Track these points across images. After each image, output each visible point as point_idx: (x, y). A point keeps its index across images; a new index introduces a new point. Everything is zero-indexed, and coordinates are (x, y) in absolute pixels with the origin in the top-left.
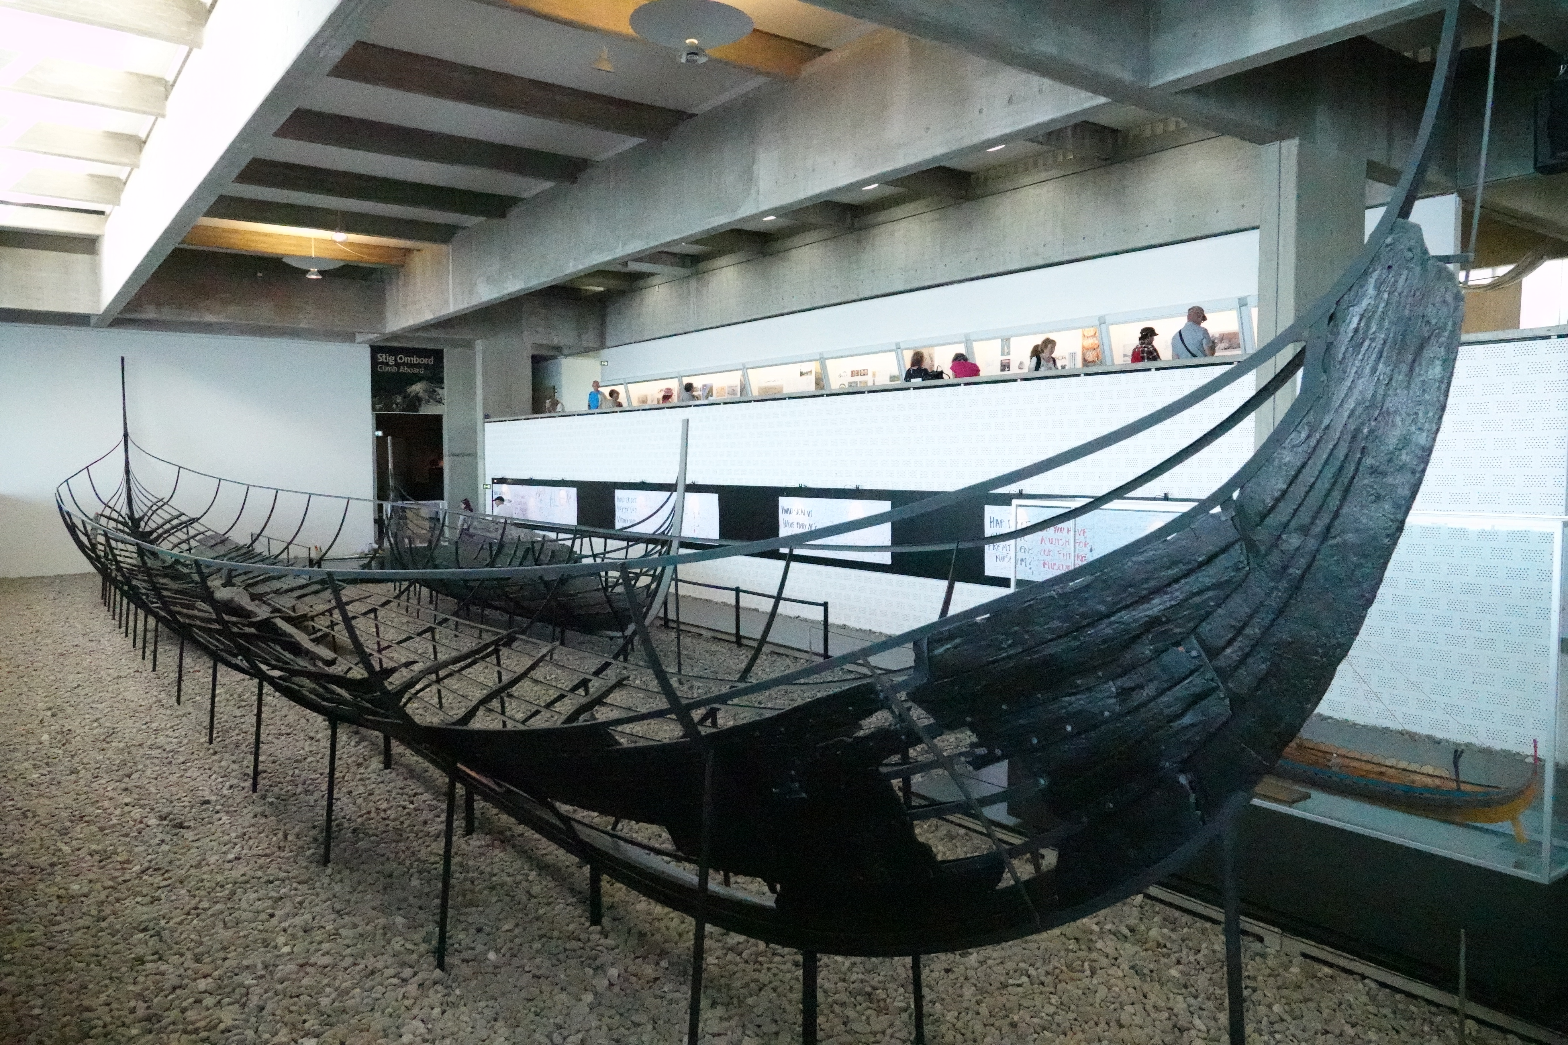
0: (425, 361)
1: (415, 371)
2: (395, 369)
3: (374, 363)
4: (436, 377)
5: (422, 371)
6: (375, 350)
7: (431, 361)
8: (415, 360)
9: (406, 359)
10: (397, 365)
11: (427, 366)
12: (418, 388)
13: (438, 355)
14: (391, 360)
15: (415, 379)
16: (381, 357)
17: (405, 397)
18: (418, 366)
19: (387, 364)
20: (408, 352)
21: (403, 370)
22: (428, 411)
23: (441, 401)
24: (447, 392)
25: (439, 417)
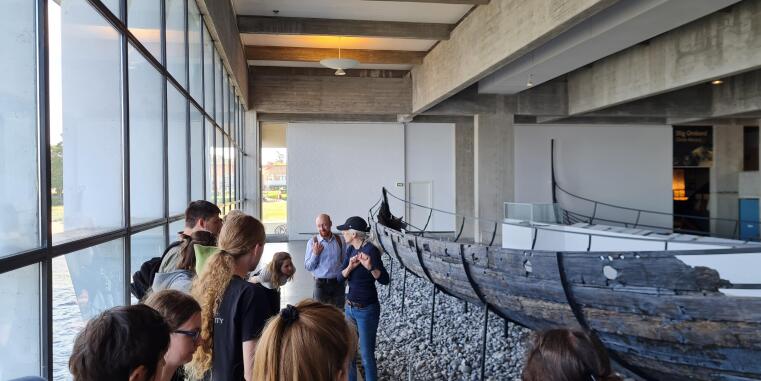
0: (702, 134)
1: (697, 140)
2: (685, 140)
3: (675, 137)
4: (708, 145)
5: (699, 140)
6: (676, 128)
7: (705, 134)
8: (696, 133)
9: (691, 133)
10: (687, 137)
11: (702, 137)
12: (698, 151)
13: (709, 129)
14: (683, 134)
15: (696, 146)
16: (679, 133)
17: (691, 157)
18: (698, 137)
19: (681, 137)
20: (693, 128)
21: (691, 140)
22: (702, 165)
23: (710, 159)
24: (714, 153)
25: (707, 170)
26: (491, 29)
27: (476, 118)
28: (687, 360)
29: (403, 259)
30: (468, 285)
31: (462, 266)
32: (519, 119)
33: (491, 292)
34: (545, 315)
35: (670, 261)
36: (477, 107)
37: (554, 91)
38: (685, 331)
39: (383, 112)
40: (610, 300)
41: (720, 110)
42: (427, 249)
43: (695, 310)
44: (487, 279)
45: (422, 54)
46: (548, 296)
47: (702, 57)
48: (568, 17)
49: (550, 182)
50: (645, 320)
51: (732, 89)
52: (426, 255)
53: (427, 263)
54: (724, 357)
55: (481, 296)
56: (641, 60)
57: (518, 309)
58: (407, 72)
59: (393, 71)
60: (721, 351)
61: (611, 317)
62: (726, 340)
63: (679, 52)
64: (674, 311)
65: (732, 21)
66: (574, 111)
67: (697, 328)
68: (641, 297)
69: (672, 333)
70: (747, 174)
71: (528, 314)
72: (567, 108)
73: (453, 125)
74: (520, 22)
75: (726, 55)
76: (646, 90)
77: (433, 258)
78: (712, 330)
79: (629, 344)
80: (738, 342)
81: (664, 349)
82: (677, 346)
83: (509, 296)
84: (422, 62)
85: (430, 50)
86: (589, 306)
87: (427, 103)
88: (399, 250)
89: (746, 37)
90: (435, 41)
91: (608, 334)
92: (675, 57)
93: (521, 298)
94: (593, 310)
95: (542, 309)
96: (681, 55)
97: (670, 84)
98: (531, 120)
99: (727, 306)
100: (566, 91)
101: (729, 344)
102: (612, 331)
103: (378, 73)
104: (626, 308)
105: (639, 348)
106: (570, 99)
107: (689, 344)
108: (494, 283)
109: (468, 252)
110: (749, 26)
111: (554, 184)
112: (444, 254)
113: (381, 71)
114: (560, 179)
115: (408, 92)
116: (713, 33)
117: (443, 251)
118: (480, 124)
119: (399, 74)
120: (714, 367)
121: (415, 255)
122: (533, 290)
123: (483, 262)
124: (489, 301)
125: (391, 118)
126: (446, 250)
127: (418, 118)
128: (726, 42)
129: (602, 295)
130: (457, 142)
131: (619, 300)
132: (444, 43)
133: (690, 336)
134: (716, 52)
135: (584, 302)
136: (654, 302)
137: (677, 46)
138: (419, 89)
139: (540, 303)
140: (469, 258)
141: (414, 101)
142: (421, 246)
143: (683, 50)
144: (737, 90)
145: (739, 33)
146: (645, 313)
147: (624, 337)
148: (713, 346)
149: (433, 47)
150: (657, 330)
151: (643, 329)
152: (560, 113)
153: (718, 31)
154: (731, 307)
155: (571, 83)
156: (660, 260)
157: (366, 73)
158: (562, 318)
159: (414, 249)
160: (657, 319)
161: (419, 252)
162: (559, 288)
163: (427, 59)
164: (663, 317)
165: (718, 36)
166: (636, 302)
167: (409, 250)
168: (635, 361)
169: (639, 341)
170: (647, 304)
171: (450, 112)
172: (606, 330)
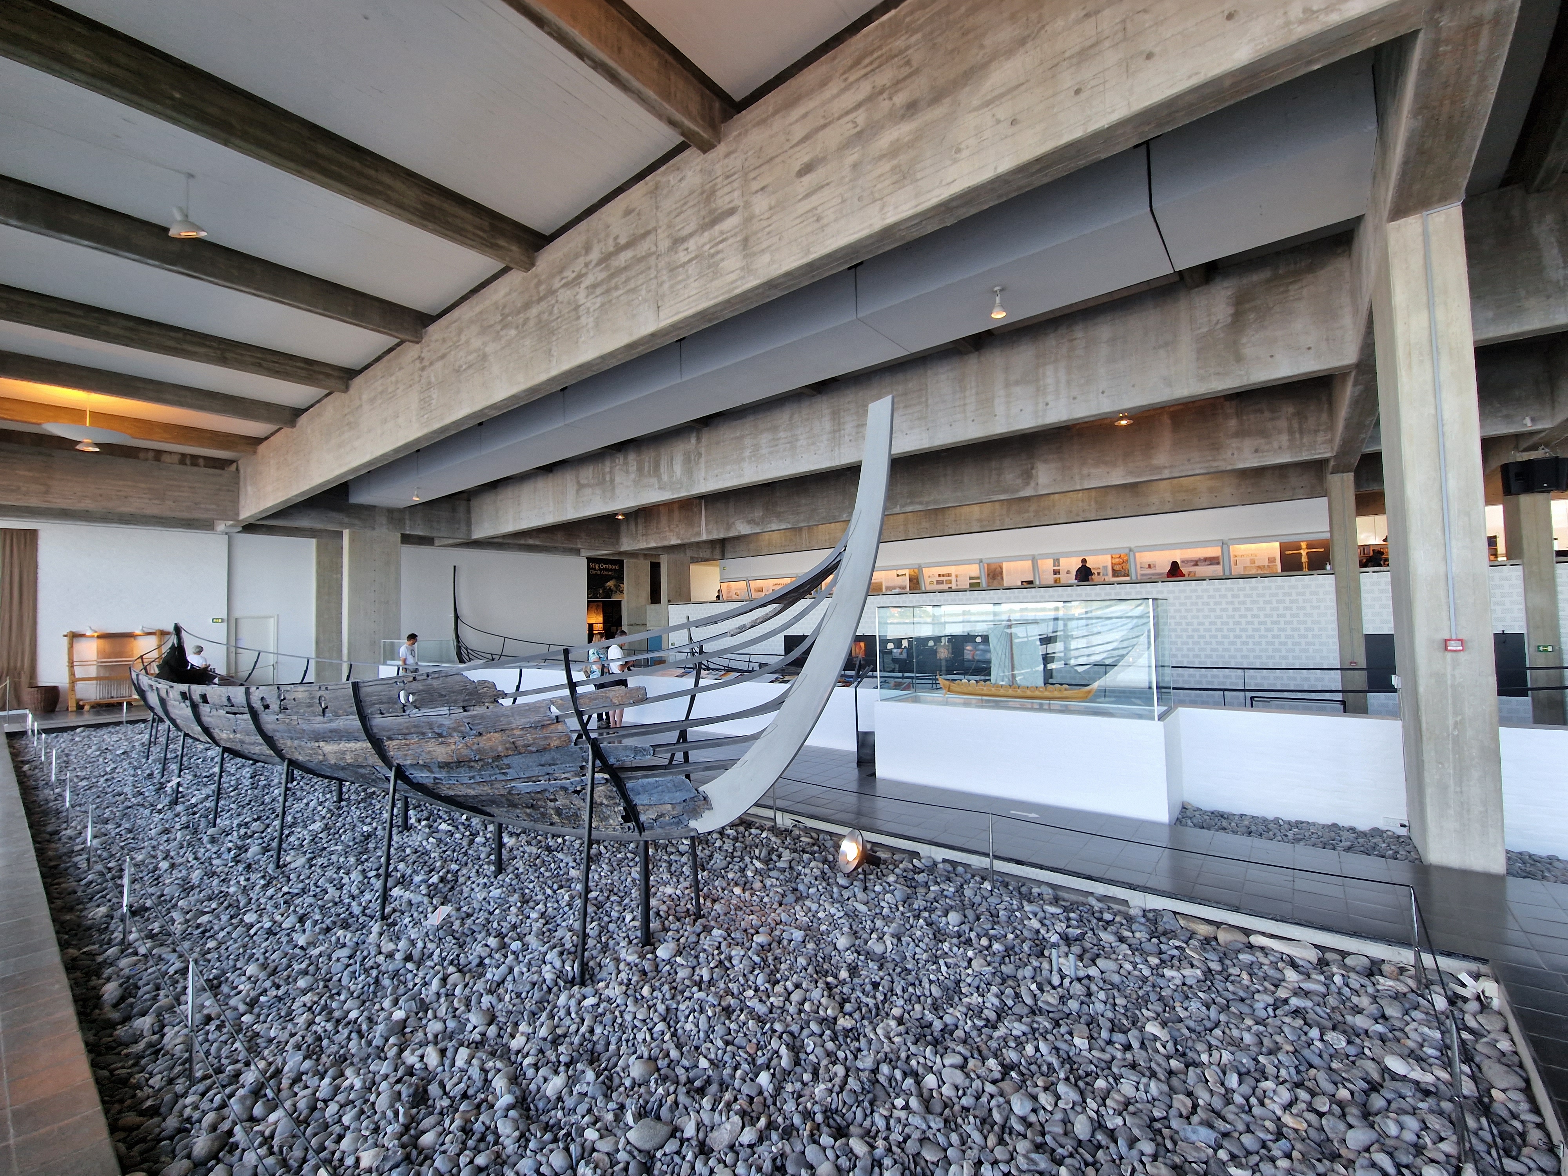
0: (613, 567)
1: (608, 573)
2: (598, 572)
3: (589, 569)
4: (620, 579)
5: (611, 573)
6: (590, 560)
7: (617, 567)
8: (609, 566)
9: (605, 566)
10: (600, 569)
11: (615, 570)
12: (611, 584)
13: (621, 563)
14: (597, 566)
15: (609, 578)
16: (592, 565)
17: (604, 590)
18: (611, 570)
19: (594, 569)
20: (606, 561)
21: (603, 573)
22: (615, 598)
23: (622, 592)
24: (625, 586)
25: (620, 602)
26: (349, 424)
27: (346, 534)
28: (482, 777)
29: (178, 721)
30: (260, 739)
31: (247, 716)
32: (406, 539)
33: (289, 743)
34: (349, 758)
35: (457, 678)
36: (346, 520)
37: (454, 510)
38: (475, 747)
39: (185, 515)
40: (407, 728)
41: (627, 544)
42: (204, 698)
43: (479, 724)
44: (281, 727)
45: (255, 442)
46: (348, 736)
47: (598, 491)
48: (436, 425)
49: (453, 615)
50: (442, 743)
51: (636, 524)
52: (204, 709)
53: (206, 719)
54: (509, 767)
55: (279, 753)
56: (545, 487)
57: (321, 758)
58: (231, 462)
59: (205, 458)
60: (506, 761)
61: (412, 746)
62: (507, 749)
63: (578, 482)
64: (463, 729)
65: (622, 460)
66: (478, 534)
67: (485, 742)
68: (434, 719)
69: (465, 752)
70: (653, 606)
71: (332, 762)
72: (469, 531)
73: (314, 541)
74: (385, 421)
75: (617, 491)
76: (549, 519)
77: (214, 712)
78: (493, 741)
79: (432, 772)
80: (516, 749)
81: (462, 770)
82: (472, 764)
83: (309, 745)
84: (255, 452)
85: (267, 438)
86: (390, 739)
87: (262, 508)
88: (170, 709)
89: (633, 476)
90: (277, 427)
91: (411, 765)
92: (575, 488)
93: (322, 744)
94: (395, 742)
95: (344, 753)
96: (581, 487)
97: (571, 513)
98: (426, 541)
99: (503, 715)
100: (469, 512)
101: (510, 753)
102: (415, 762)
103: (176, 458)
104: (423, 734)
105: (441, 775)
106: (473, 520)
107: (480, 760)
108: (289, 731)
109: (256, 695)
110: (635, 468)
111: (457, 617)
112: (226, 703)
113: (184, 455)
114: (463, 611)
115: (233, 489)
116: (608, 469)
117: (225, 700)
118: (352, 541)
119: (220, 464)
120: (503, 778)
121: (188, 712)
122: (331, 731)
123: (275, 706)
124: (288, 756)
125: (207, 525)
126: (229, 699)
127: (250, 528)
128: (618, 479)
129: (400, 724)
130: (319, 563)
131: (415, 726)
132: (286, 430)
133: (479, 751)
134: (608, 486)
135: (383, 735)
136: (447, 722)
137: (577, 477)
138: (249, 488)
139: (344, 745)
140: (257, 705)
141: (242, 502)
142: (196, 698)
143: (583, 481)
144: (640, 527)
145: (627, 472)
146: (440, 735)
147: (426, 767)
148: (498, 757)
149: (272, 434)
150: (453, 751)
151: (441, 753)
152: (461, 537)
153: (611, 468)
154: (507, 716)
155: (474, 503)
156: (449, 679)
157: (151, 455)
158: (366, 759)
159: (188, 702)
160: (452, 740)
161: (194, 707)
162: (354, 722)
163: (262, 448)
164: (456, 737)
165: (610, 472)
166: (430, 725)
167: (183, 705)
168: (445, 791)
169: (440, 767)
170: (440, 726)
171: (304, 522)
172: (408, 762)
